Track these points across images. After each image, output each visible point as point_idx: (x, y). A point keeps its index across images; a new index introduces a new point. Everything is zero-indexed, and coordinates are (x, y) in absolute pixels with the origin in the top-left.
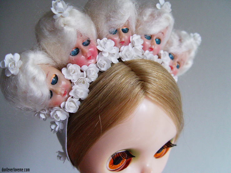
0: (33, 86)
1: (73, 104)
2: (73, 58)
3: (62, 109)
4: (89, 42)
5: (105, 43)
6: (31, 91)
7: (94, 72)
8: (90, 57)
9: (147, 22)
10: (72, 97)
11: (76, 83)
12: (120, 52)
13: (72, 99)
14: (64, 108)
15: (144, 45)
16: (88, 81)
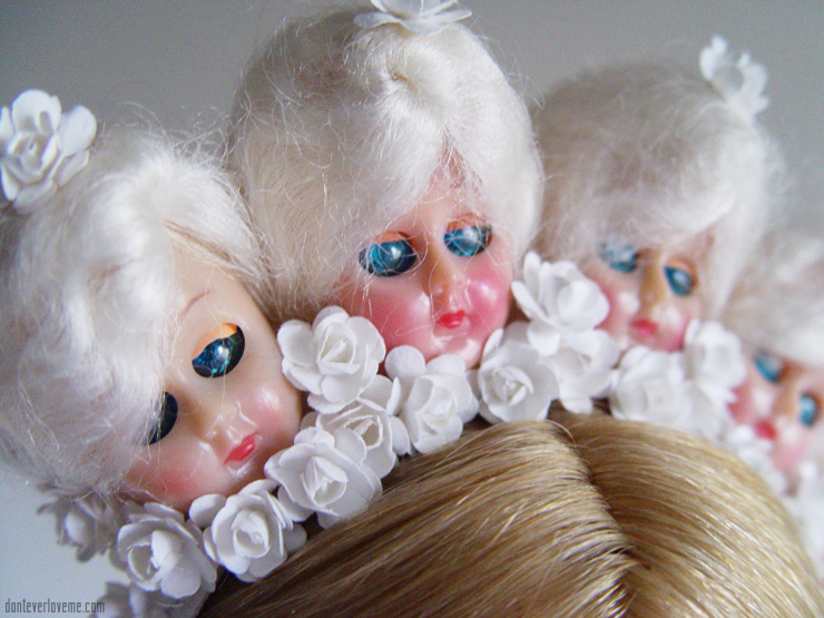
0: (79, 316)
1: (258, 527)
2: (369, 282)
3: (191, 530)
4: (484, 242)
5: (561, 284)
6: (60, 338)
7: (449, 405)
8: (460, 315)
9: (786, 290)
10: (275, 492)
11: (327, 418)
12: (616, 366)
13: (271, 499)
14: (203, 529)
15: (741, 393)
16: (396, 438)
